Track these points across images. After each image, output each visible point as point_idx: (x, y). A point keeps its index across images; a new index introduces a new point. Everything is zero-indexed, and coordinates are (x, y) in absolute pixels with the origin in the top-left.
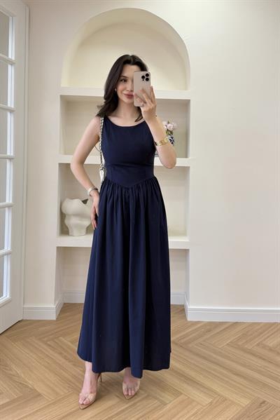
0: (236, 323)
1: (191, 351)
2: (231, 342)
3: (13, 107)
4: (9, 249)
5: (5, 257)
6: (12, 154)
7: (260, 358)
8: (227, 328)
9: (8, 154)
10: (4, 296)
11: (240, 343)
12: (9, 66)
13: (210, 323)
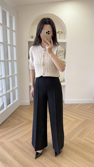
0: (78, 104)
1: (68, 110)
2: (77, 108)
3: (15, 45)
4: (17, 87)
5: (16, 89)
6: (16, 59)
8: (75, 105)
9: (15, 59)
10: (16, 99)
11: (80, 108)
13: (71, 104)
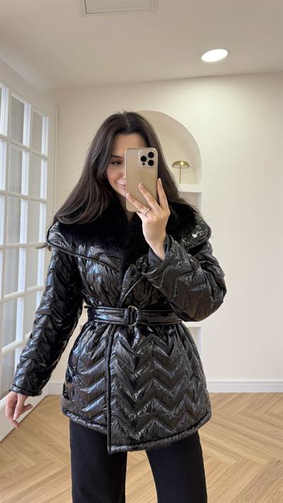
0: (243, 393)
2: (242, 411)
3: (45, 198)
7: (269, 423)
8: (235, 398)
9: (40, 241)
12: (42, 162)
13: (220, 394)
